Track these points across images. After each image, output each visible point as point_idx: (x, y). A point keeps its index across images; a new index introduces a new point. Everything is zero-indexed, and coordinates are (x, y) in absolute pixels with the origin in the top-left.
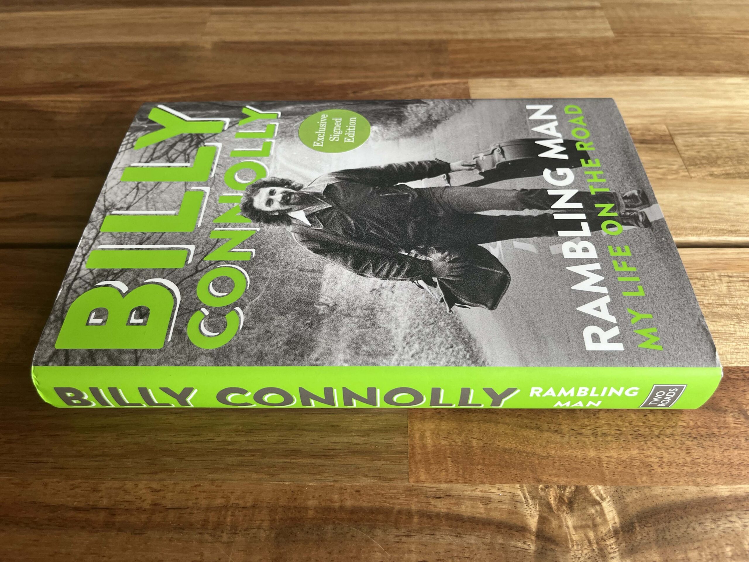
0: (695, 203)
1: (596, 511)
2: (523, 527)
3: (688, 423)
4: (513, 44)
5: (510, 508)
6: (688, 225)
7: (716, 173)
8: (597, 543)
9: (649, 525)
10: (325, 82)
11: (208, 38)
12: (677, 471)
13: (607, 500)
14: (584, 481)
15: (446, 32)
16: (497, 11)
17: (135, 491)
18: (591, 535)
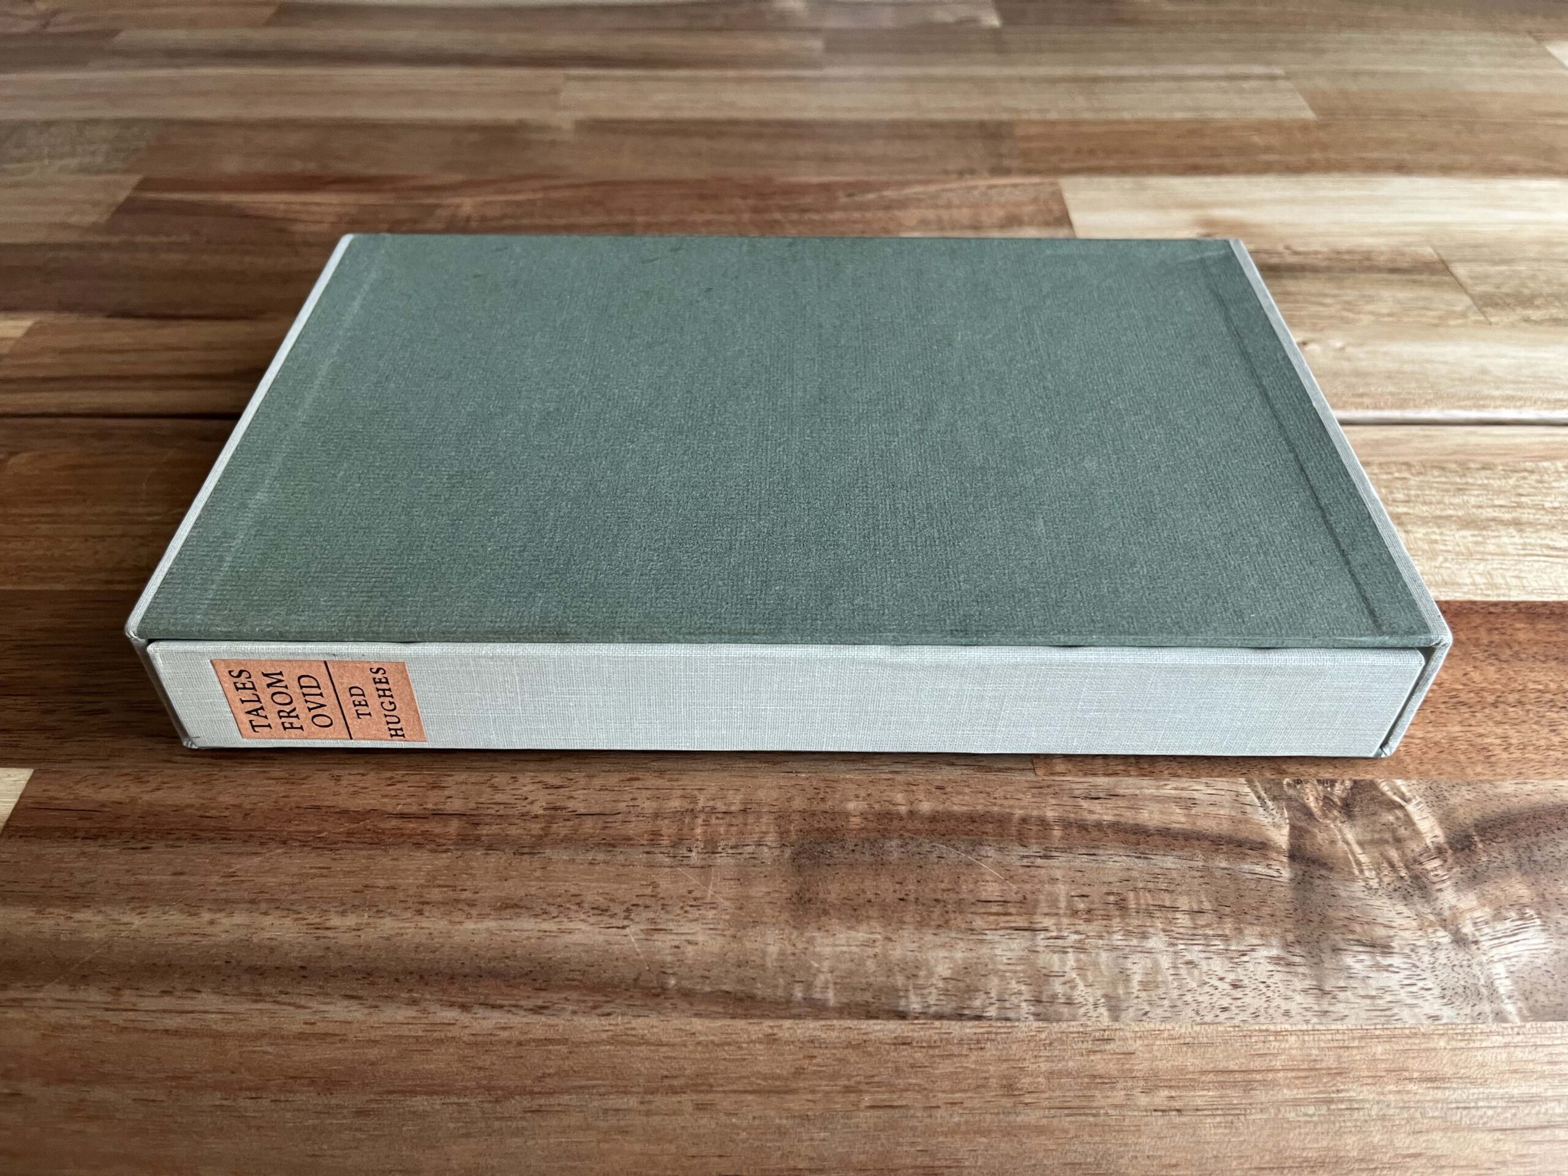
0: (1504, 361)
1: (1398, 818)
2: (1262, 843)
3: (1547, 686)
4: (1134, 127)
5: (1233, 813)
6: (1496, 393)
7: (1534, 318)
8: (1407, 867)
9: (1500, 840)
10: (794, 179)
11: (565, 114)
12: (1538, 757)
13: (1414, 802)
14: (1366, 772)
15: (1006, 109)
16: (1096, 80)
17: (512, 787)
18: (1394, 854)
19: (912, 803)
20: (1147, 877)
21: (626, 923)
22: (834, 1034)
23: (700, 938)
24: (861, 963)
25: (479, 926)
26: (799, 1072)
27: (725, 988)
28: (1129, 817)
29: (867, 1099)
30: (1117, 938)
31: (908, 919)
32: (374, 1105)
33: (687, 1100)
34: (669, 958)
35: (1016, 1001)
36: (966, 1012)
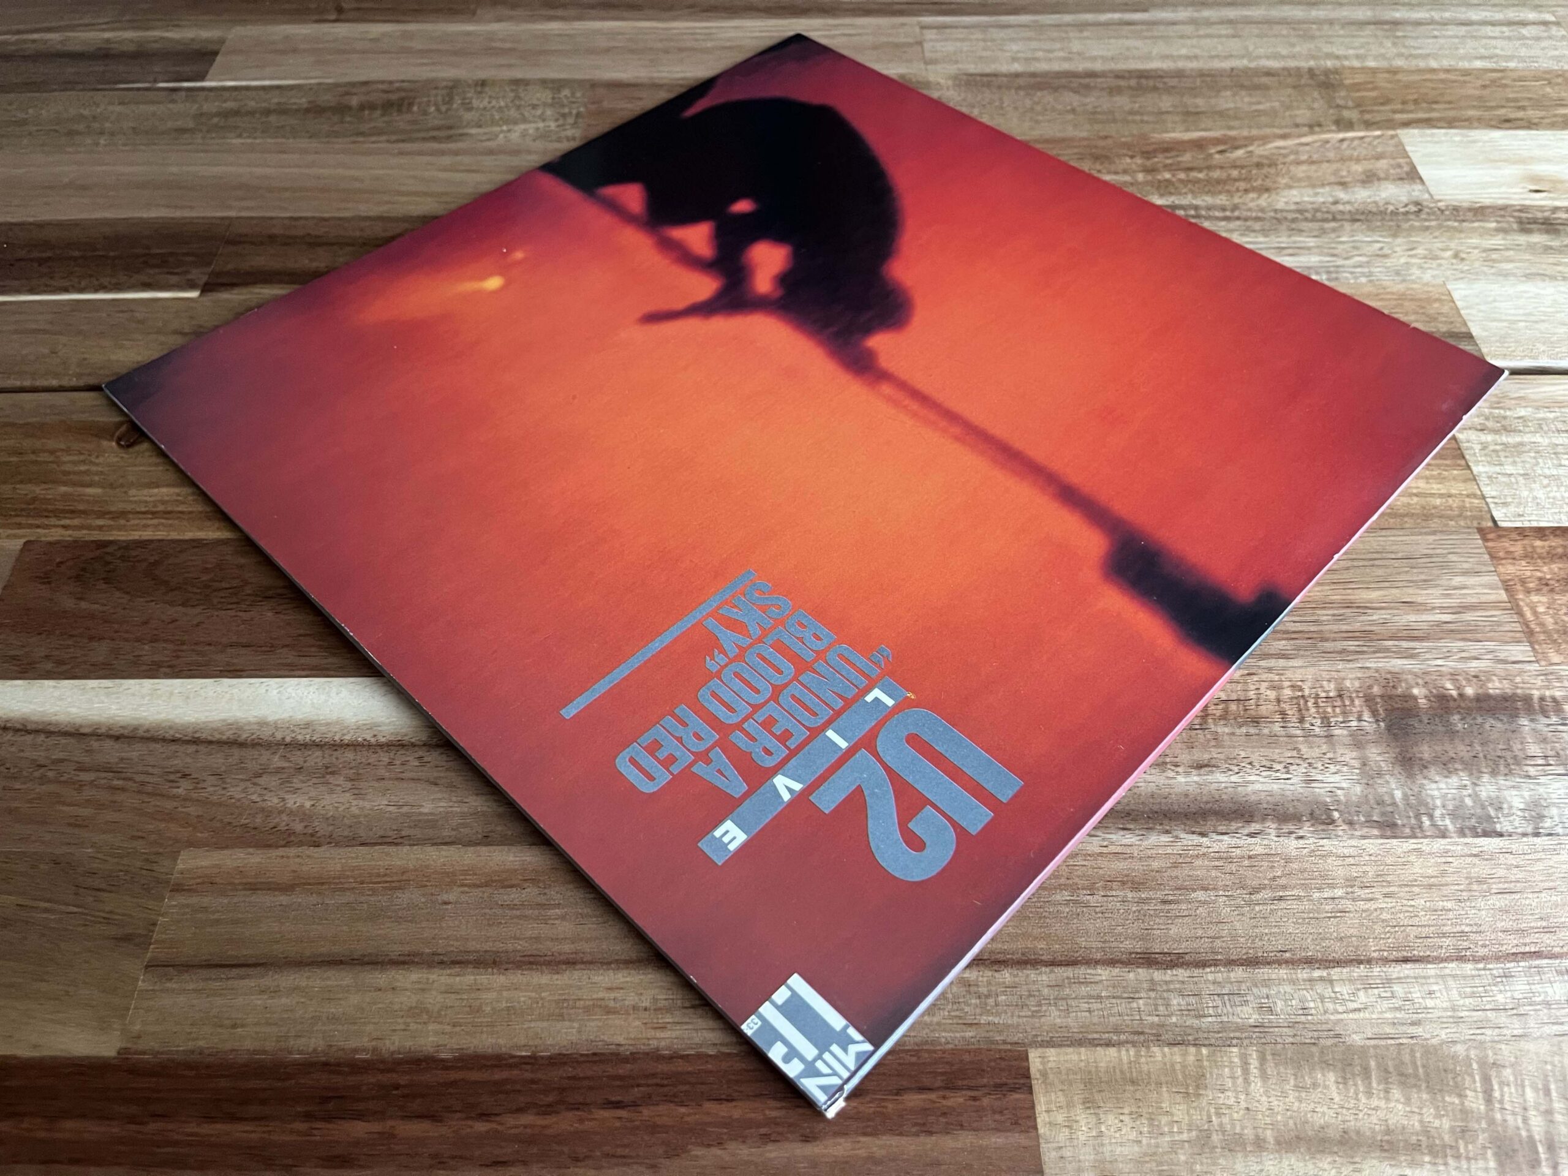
10: (1167, 136)
11: (938, 69)
15: (1329, 56)
19: (1459, 688)
21: (1288, 776)
22: (1459, 848)
23: (1344, 785)
24: (1462, 801)
25: (1188, 779)
26: (1444, 873)
27: (1375, 818)
29: (1495, 888)
31: (1485, 770)
32: (1170, 898)
33: (1377, 891)
34: (1328, 800)
36: (1542, 831)
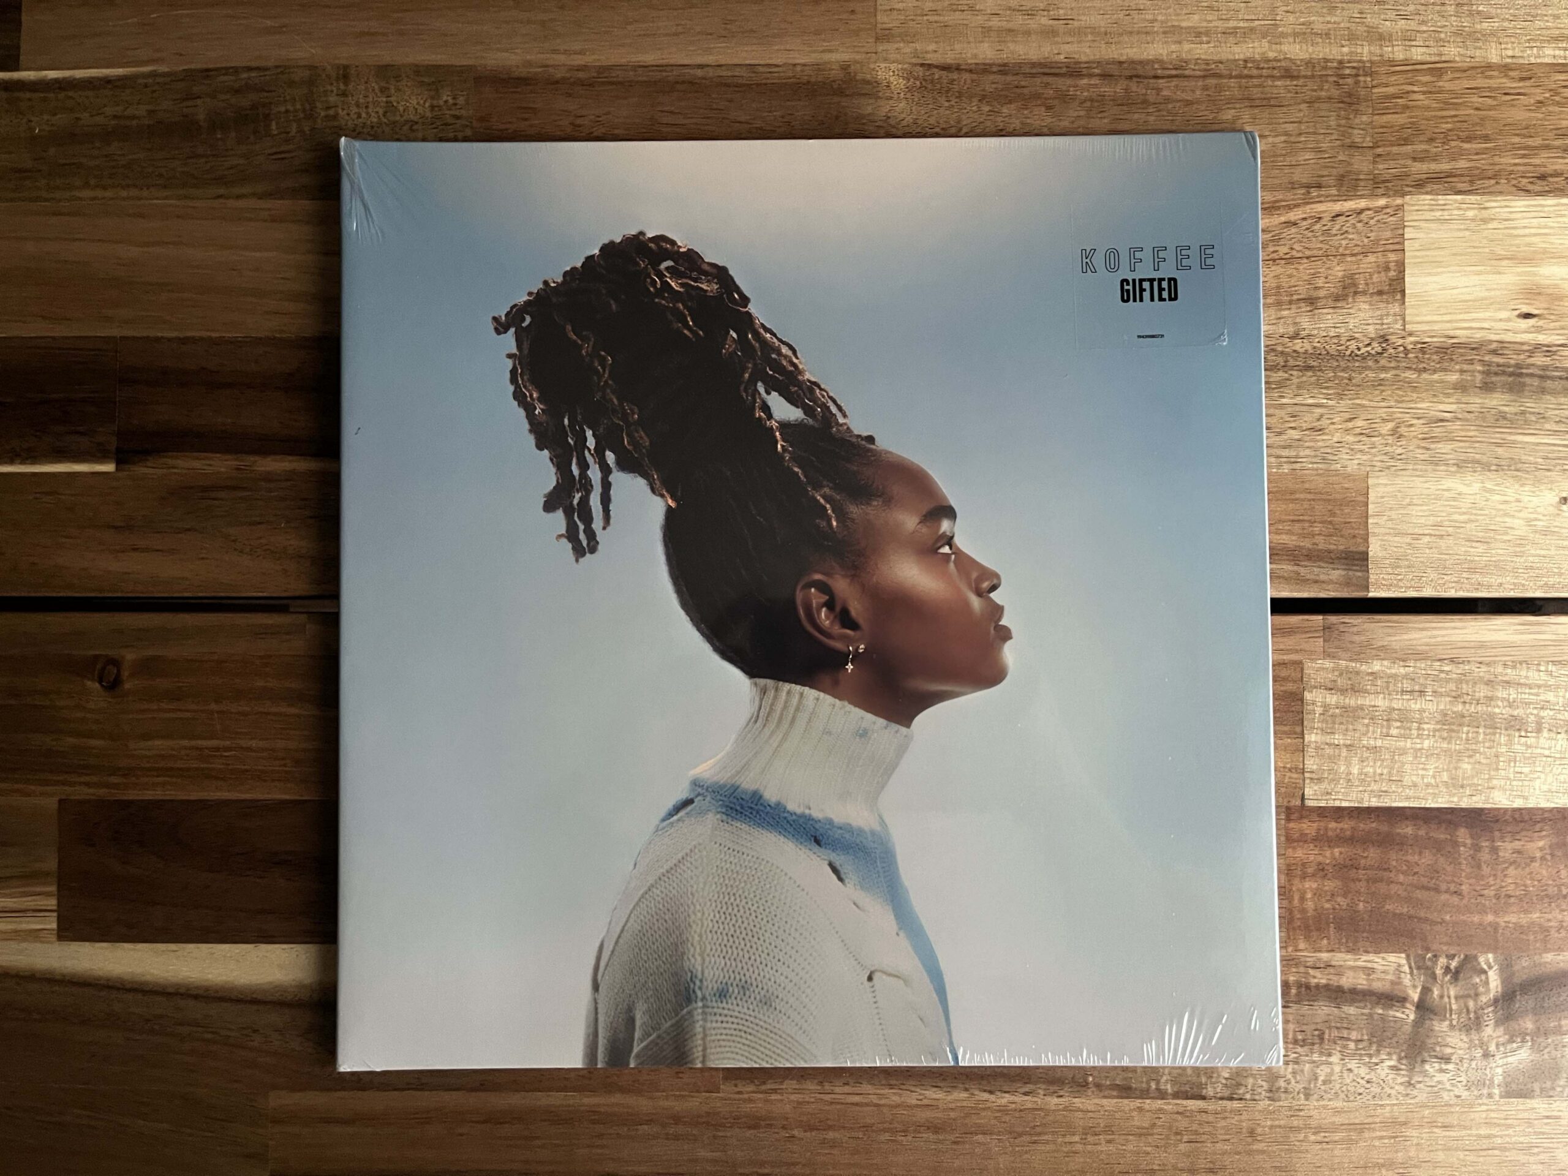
1: (1481, 980)
2: (1404, 998)
5: (1393, 978)
8: (1475, 1012)
9: (1531, 993)
13: (1494, 968)
14: (1475, 949)
18: (1471, 1004)
20: (1337, 1019)
22: (1171, 1107)
26: (1154, 1125)
28: (1335, 981)
29: (1185, 1138)
30: (1315, 1057)
35: (1260, 1091)
36: (1235, 1096)
